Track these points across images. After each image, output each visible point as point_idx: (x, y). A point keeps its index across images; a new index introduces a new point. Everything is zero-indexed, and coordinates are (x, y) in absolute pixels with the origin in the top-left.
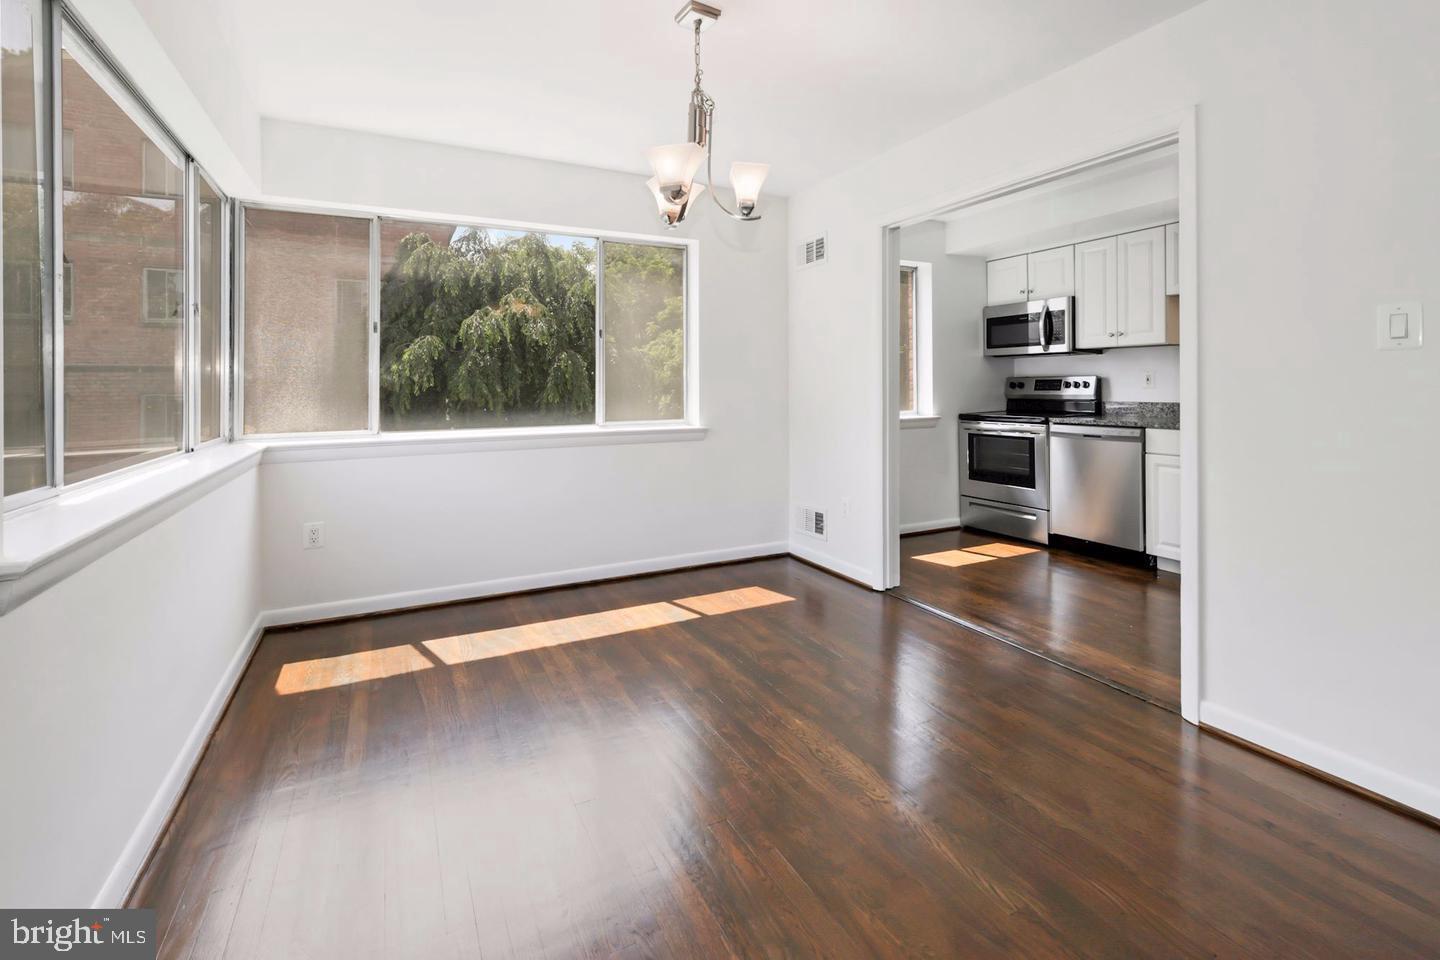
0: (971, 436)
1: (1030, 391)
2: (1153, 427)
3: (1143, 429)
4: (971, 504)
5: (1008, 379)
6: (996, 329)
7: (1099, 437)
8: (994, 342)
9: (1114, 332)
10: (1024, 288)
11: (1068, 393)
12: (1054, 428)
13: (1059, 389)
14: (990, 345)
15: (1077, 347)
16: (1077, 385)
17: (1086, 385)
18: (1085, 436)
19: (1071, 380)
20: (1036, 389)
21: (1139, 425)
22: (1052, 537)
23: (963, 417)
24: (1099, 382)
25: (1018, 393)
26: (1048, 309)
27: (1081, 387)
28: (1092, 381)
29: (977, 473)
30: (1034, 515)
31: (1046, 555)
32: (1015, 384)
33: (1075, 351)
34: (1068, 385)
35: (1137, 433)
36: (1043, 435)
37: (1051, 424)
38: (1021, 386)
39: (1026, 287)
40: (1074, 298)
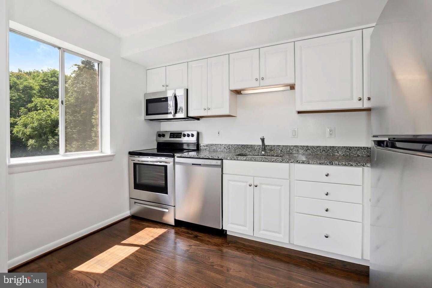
0: (135, 164)
1: (167, 139)
2: (227, 159)
3: (222, 160)
4: (135, 203)
5: (158, 132)
6: (151, 105)
7: (200, 165)
8: (149, 113)
9: (206, 108)
10: (164, 84)
11: (184, 140)
12: (177, 160)
13: (181, 138)
14: (147, 114)
15: (189, 115)
16: (188, 135)
17: (193, 135)
18: (193, 164)
19: (186, 133)
20: (170, 137)
21: (220, 158)
22: (176, 221)
23: (131, 154)
24: (198, 134)
25: (162, 140)
26: (175, 94)
27: (190, 137)
28: (195, 133)
29: (138, 186)
30: (168, 209)
31: (173, 231)
32: (161, 135)
33: (188, 118)
34: (184, 135)
35: (219, 162)
36: (172, 164)
37: (176, 157)
38: (164, 136)
39: (165, 83)
40: (187, 90)
